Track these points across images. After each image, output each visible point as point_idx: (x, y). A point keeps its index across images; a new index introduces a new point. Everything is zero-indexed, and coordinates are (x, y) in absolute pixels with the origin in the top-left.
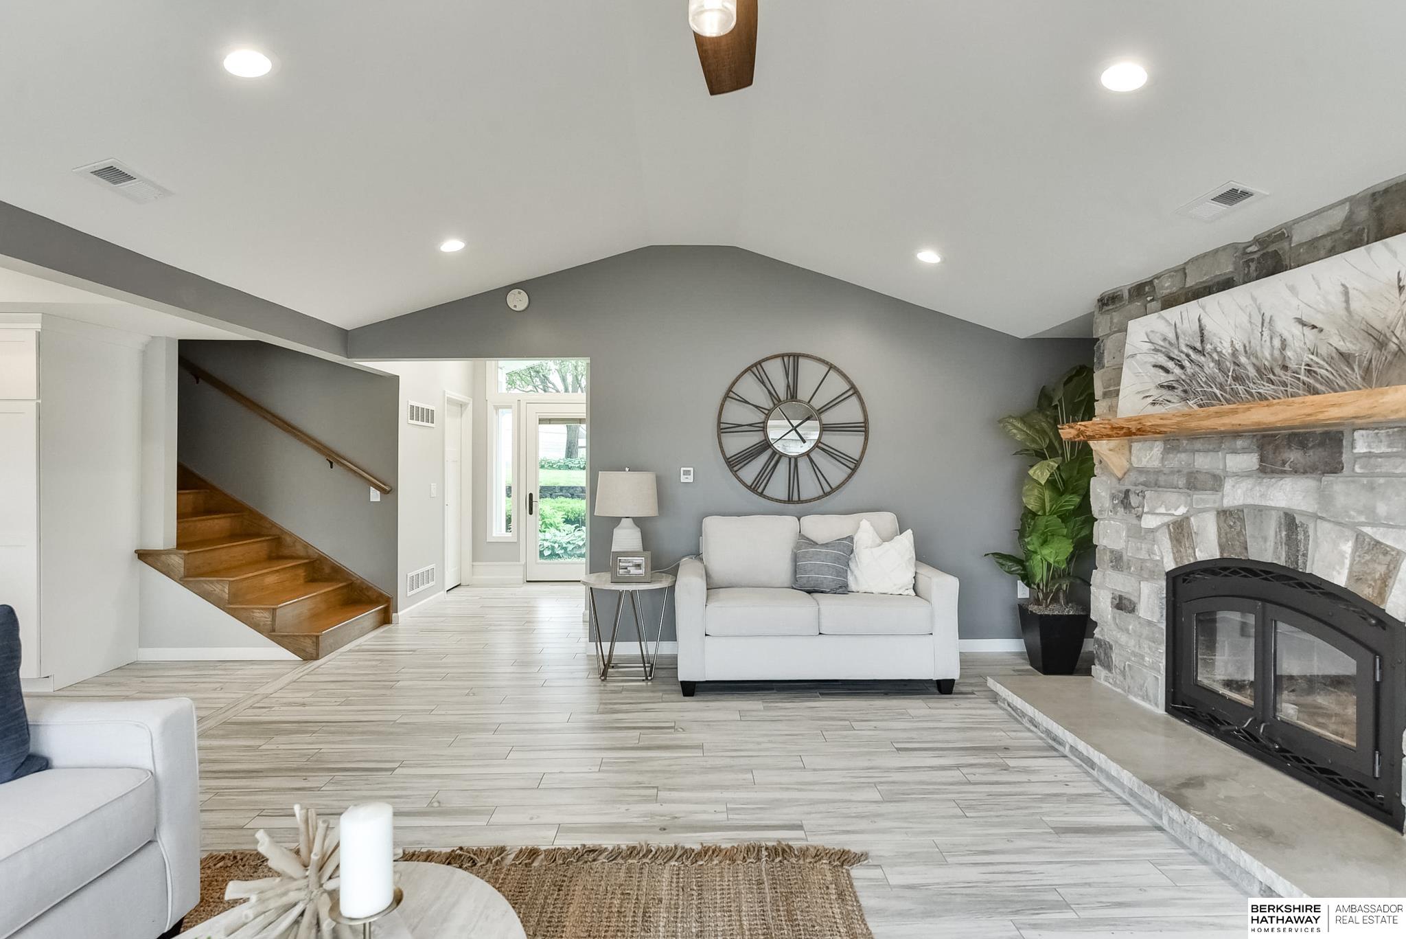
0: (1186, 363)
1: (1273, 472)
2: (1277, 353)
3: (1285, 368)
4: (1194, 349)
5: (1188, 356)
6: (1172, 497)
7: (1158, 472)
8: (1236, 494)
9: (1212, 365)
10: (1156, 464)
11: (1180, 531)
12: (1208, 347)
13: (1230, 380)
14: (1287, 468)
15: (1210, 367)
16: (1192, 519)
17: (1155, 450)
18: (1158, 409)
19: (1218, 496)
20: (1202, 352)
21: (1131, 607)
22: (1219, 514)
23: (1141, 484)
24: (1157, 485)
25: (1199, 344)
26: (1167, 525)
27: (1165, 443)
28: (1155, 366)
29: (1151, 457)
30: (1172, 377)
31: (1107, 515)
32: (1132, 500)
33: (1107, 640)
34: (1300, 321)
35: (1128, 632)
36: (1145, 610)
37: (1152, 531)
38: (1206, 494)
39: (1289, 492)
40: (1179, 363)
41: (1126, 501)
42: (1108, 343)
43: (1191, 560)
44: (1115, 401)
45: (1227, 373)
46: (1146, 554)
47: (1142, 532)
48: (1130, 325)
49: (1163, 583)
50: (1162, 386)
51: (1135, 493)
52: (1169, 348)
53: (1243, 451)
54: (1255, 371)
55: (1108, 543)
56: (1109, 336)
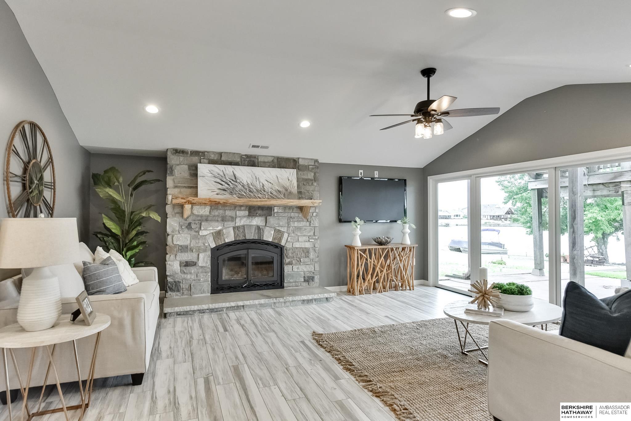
0: (230, 184)
1: (253, 216)
2: (261, 187)
3: (264, 191)
4: (233, 180)
5: (230, 182)
6: (216, 224)
7: (208, 216)
8: (240, 222)
9: (240, 186)
10: (208, 213)
11: (218, 234)
12: (238, 181)
13: (248, 191)
14: (257, 214)
15: (240, 187)
16: (224, 230)
17: (206, 209)
18: (220, 197)
19: (234, 223)
20: (236, 182)
21: (194, 264)
22: (234, 228)
23: (198, 220)
24: (207, 220)
25: (234, 179)
26: (212, 233)
27: (211, 207)
28: (215, 182)
29: (205, 211)
30: (224, 187)
31: (177, 233)
32: (193, 226)
33: (177, 280)
34: (267, 181)
35: (191, 273)
36: (201, 263)
37: (204, 236)
38: (229, 223)
39: (257, 221)
40: (226, 183)
41: (189, 227)
42: (178, 167)
43: (223, 243)
44: (183, 190)
45: (246, 189)
46: (201, 244)
47: (199, 237)
48: (199, 165)
49: (209, 253)
50: (220, 189)
51: (195, 223)
52: (221, 177)
53: (243, 210)
54: (255, 191)
55: (178, 243)
56: (178, 165)
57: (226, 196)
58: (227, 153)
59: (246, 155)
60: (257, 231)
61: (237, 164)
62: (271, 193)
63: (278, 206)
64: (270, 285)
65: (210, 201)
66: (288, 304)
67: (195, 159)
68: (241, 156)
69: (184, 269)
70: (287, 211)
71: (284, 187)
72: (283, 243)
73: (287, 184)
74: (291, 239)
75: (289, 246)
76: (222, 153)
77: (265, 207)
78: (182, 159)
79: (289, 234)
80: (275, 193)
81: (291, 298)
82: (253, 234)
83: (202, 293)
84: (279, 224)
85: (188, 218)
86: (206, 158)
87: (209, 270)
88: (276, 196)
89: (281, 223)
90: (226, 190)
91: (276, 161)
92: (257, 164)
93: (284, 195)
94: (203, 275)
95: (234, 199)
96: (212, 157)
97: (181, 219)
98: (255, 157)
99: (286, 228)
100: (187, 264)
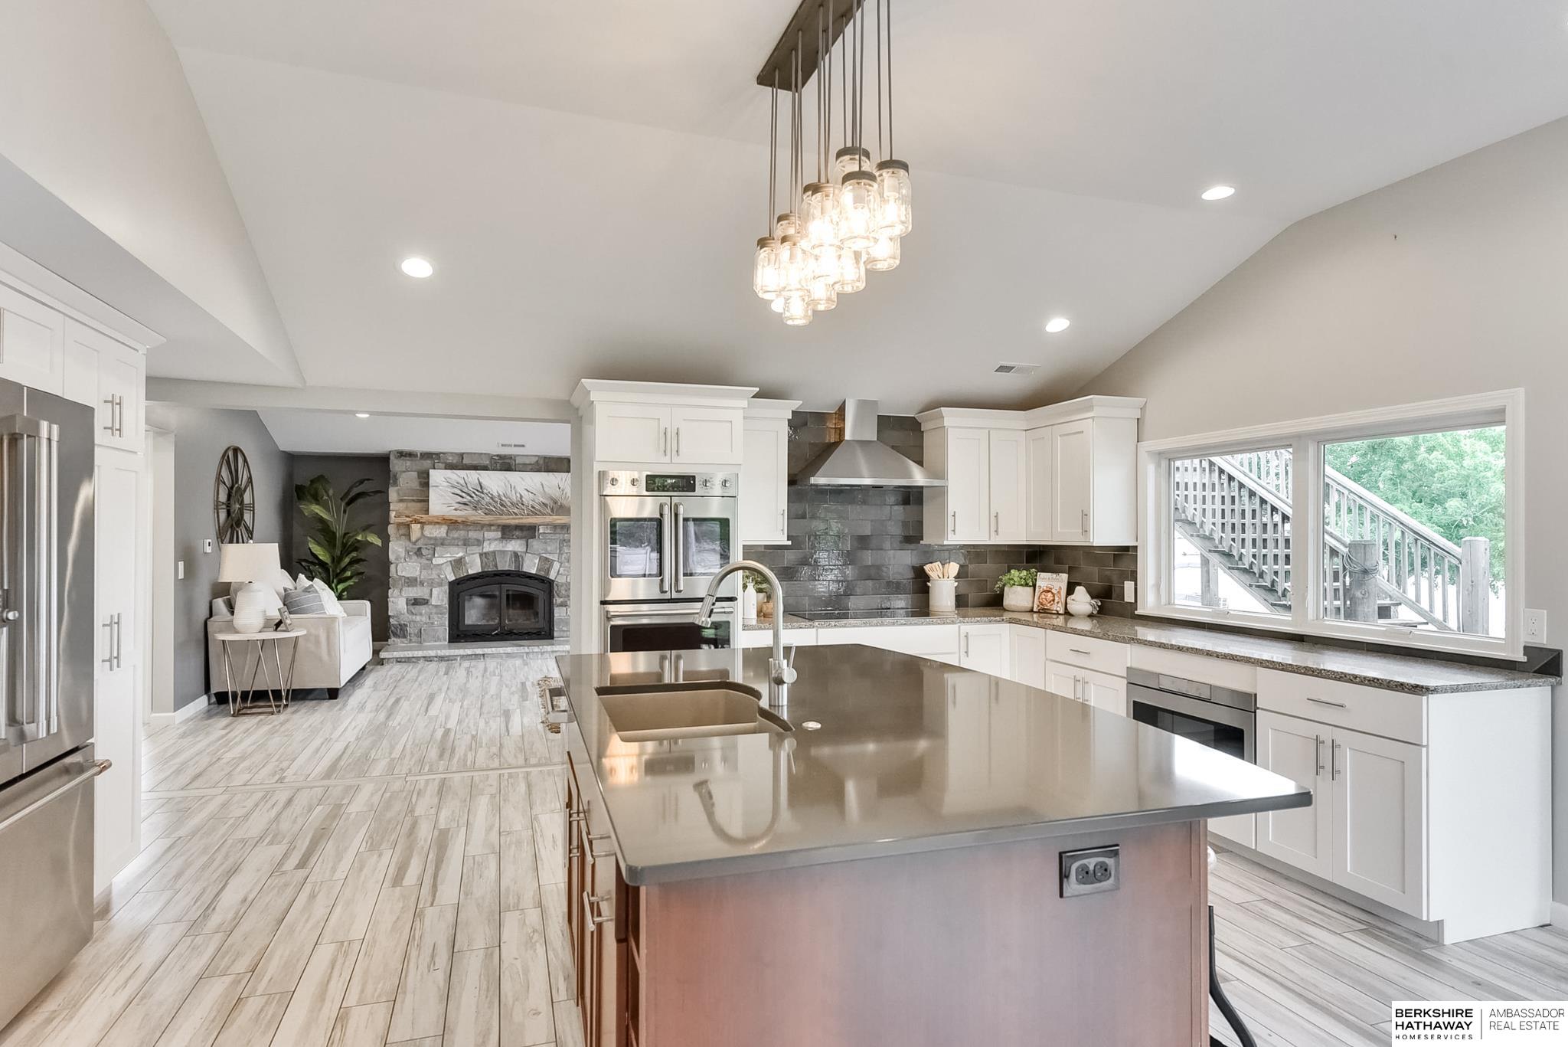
0: (473, 495)
1: (508, 538)
2: (519, 499)
3: (523, 504)
4: (477, 491)
5: (474, 493)
6: (456, 549)
7: (444, 539)
8: (488, 547)
9: (489, 498)
10: (444, 536)
11: (458, 563)
12: (485, 491)
13: (499, 505)
14: (514, 537)
15: (487, 499)
16: (466, 558)
17: (442, 529)
18: (459, 513)
19: (481, 547)
20: (482, 493)
21: (425, 602)
22: (481, 555)
23: (431, 544)
24: (442, 544)
25: (479, 489)
26: (451, 561)
27: (449, 526)
28: (453, 493)
29: (441, 532)
30: (465, 500)
31: (402, 560)
32: (424, 552)
33: (402, 622)
34: (526, 490)
35: (421, 614)
36: (434, 601)
37: (439, 565)
38: (474, 548)
39: (515, 545)
40: (468, 494)
41: (419, 552)
42: (404, 475)
43: (465, 574)
44: (410, 504)
45: (496, 502)
46: (434, 576)
47: (432, 566)
48: (431, 472)
49: (446, 588)
50: (459, 503)
51: (426, 548)
52: (461, 487)
53: (494, 531)
54: (509, 504)
55: (404, 574)
56: (404, 472)
57: (467, 512)
58: (471, 453)
59: (497, 456)
60: (514, 559)
61: (485, 468)
62: (533, 507)
63: (546, 525)
64: (534, 633)
65: (444, 519)
66: (545, 655)
67: (427, 463)
68: (491, 457)
69: (411, 608)
70: (558, 531)
71: (552, 499)
72: (552, 576)
73: (556, 494)
74: (564, 570)
75: (560, 580)
76: (463, 453)
77: (525, 526)
78: (408, 463)
79: (561, 563)
80: (538, 507)
81: (550, 647)
82: (508, 564)
83: (435, 641)
84: (546, 550)
85: (417, 541)
86: (442, 461)
87: (447, 611)
88: (540, 511)
89: (549, 549)
90: (467, 505)
91: (541, 462)
92: (513, 467)
93: (552, 510)
94: (438, 617)
95: (479, 516)
96: (450, 459)
97: (408, 543)
98: (510, 457)
99: (556, 556)
100: (416, 602)
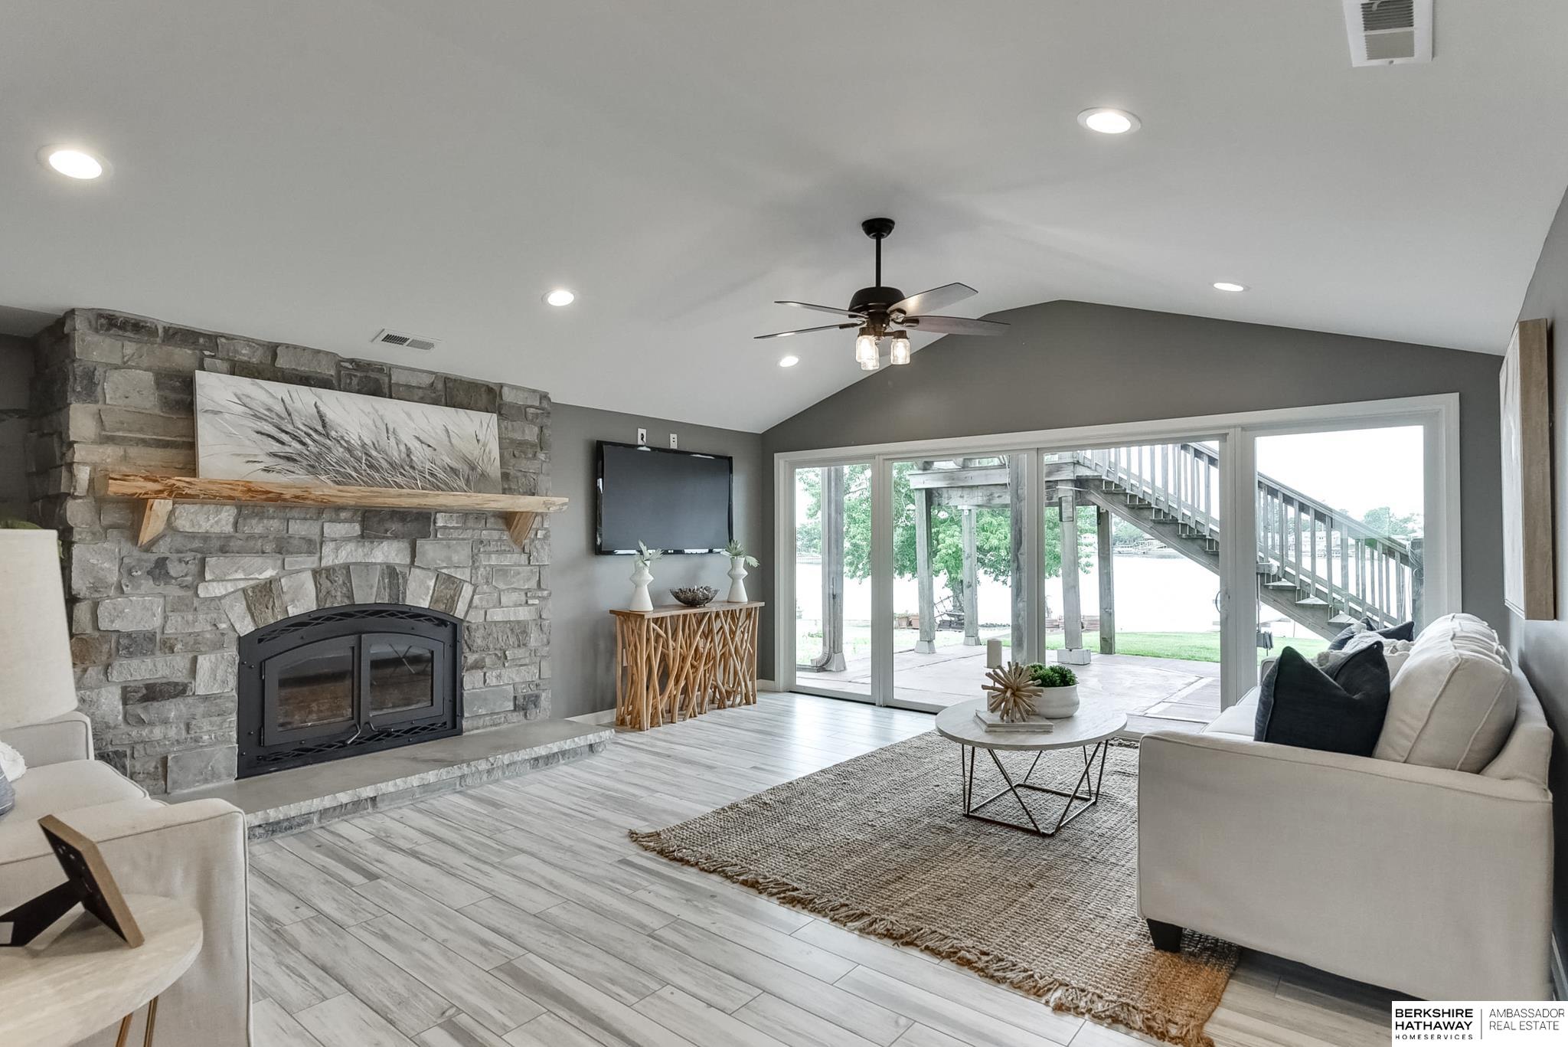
0: (308, 441)
1: (376, 537)
2: (404, 455)
3: (413, 468)
4: (316, 431)
5: (309, 435)
6: (258, 561)
7: (229, 538)
8: (331, 557)
9: (341, 450)
10: (229, 529)
11: (263, 593)
12: (333, 433)
13: (364, 466)
14: (389, 534)
15: (339, 451)
16: (282, 580)
17: (224, 515)
18: (274, 477)
19: (316, 558)
20: (327, 436)
21: (177, 691)
22: (316, 573)
23: (192, 550)
24: (223, 550)
25: (320, 428)
26: (244, 590)
27: (240, 508)
28: (258, 432)
29: (220, 521)
30: (287, 449)
31: (112, 592)
32: (174, 569)
33: (111, 749)
34: (418, 438)
35: (165, 722)
36: (202, 686)
37: (212, 599)
38: (301, 558)
39: (389, 552)
40: (295, 438)
41: (159, 571)
42: (116, 376)
43: (280, 618)
44: (133, 451)
45: (359, 460)
46: (202, 625)
47: (196, 603)
48: (200, 376)
49: (232, 652)
50: (275, 455)
51: (180, 561)
52: (276, 420)
53: (345, 521)
54: (385, 465)
55: (117, 625)
56: (117, 368)
57: (295, 476)
58: (295, 347)
59: (352, 361)
60: (386, 581)
61: (325, 384)
62: (432, 474)
63: (448, 511)
64: (424, 729)
66: (498, 774)
67: (182, 356)
68: (339, 362)
69: (139, 710)
70: (471, 523)
71: (465, 460)
72: (460, 612)
73: (473, 451)
74: (481, 599)
75: (475, 618)
76: (277, 345)
77: (409, 513)
78: (130, 348)
79: (475, 586)
80: (441, 475)
81: (506, 756)
82: (375, 589)
83: (206, 781)
84: (450, 559)
85: (154, 542)
86: (220, 355)
87: (233, 705)
88: (446, 484)
89: (455, 558)
90: (294, 460)
91: (440, 386)
92: (386, 390)
93: (468, 481)
94: (211, 724)
95: (325, 487)
96: (244, 354)
97: (127, 547)
98: (380, 368)
99: (468, 571)
100: (153, 693)
